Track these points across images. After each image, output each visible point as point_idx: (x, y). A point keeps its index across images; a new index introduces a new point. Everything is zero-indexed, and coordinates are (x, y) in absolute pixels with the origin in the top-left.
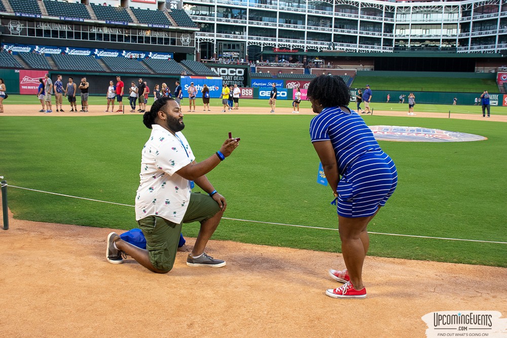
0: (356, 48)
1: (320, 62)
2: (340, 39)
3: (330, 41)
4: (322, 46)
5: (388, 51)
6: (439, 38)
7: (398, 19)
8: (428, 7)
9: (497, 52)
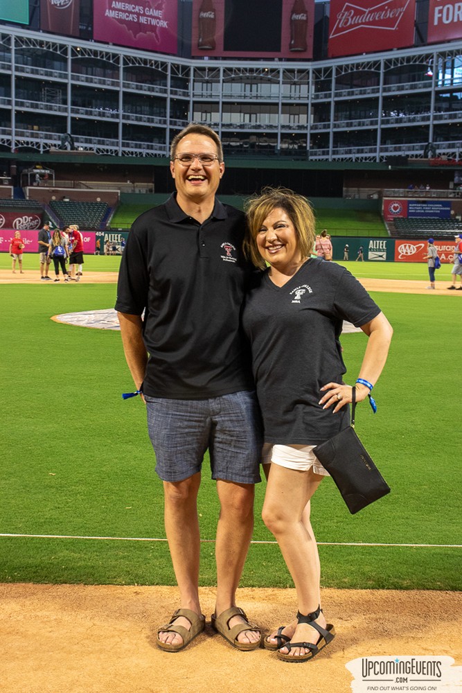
0: (118, 147)
1: (46, 175)
2: (85, 128)
3: (64, 131)
4: (49, 142)
6: (275, 131)
7: (196, 91)
8: (251, 70)
9: (381, 160)
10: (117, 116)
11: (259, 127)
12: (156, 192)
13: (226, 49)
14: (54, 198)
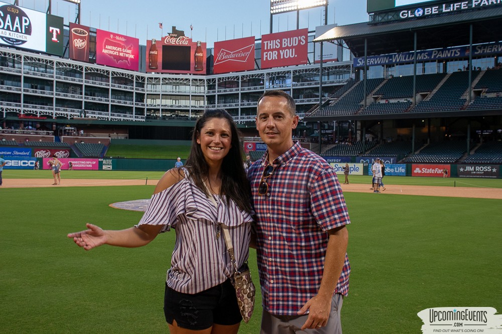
0: (108, 116)
1: (72, 130)
2: (91, 106)
3: (81, 108)
4: (73, 113)
5: (141, 120)
6: (188, 109)
7: (148, 89)
8: (176, 79)
9: (241, 123)
10: (108, 101)
11: (180, 106)
12: (129, 138)
13: (163, 69)
14: (76, 142)
